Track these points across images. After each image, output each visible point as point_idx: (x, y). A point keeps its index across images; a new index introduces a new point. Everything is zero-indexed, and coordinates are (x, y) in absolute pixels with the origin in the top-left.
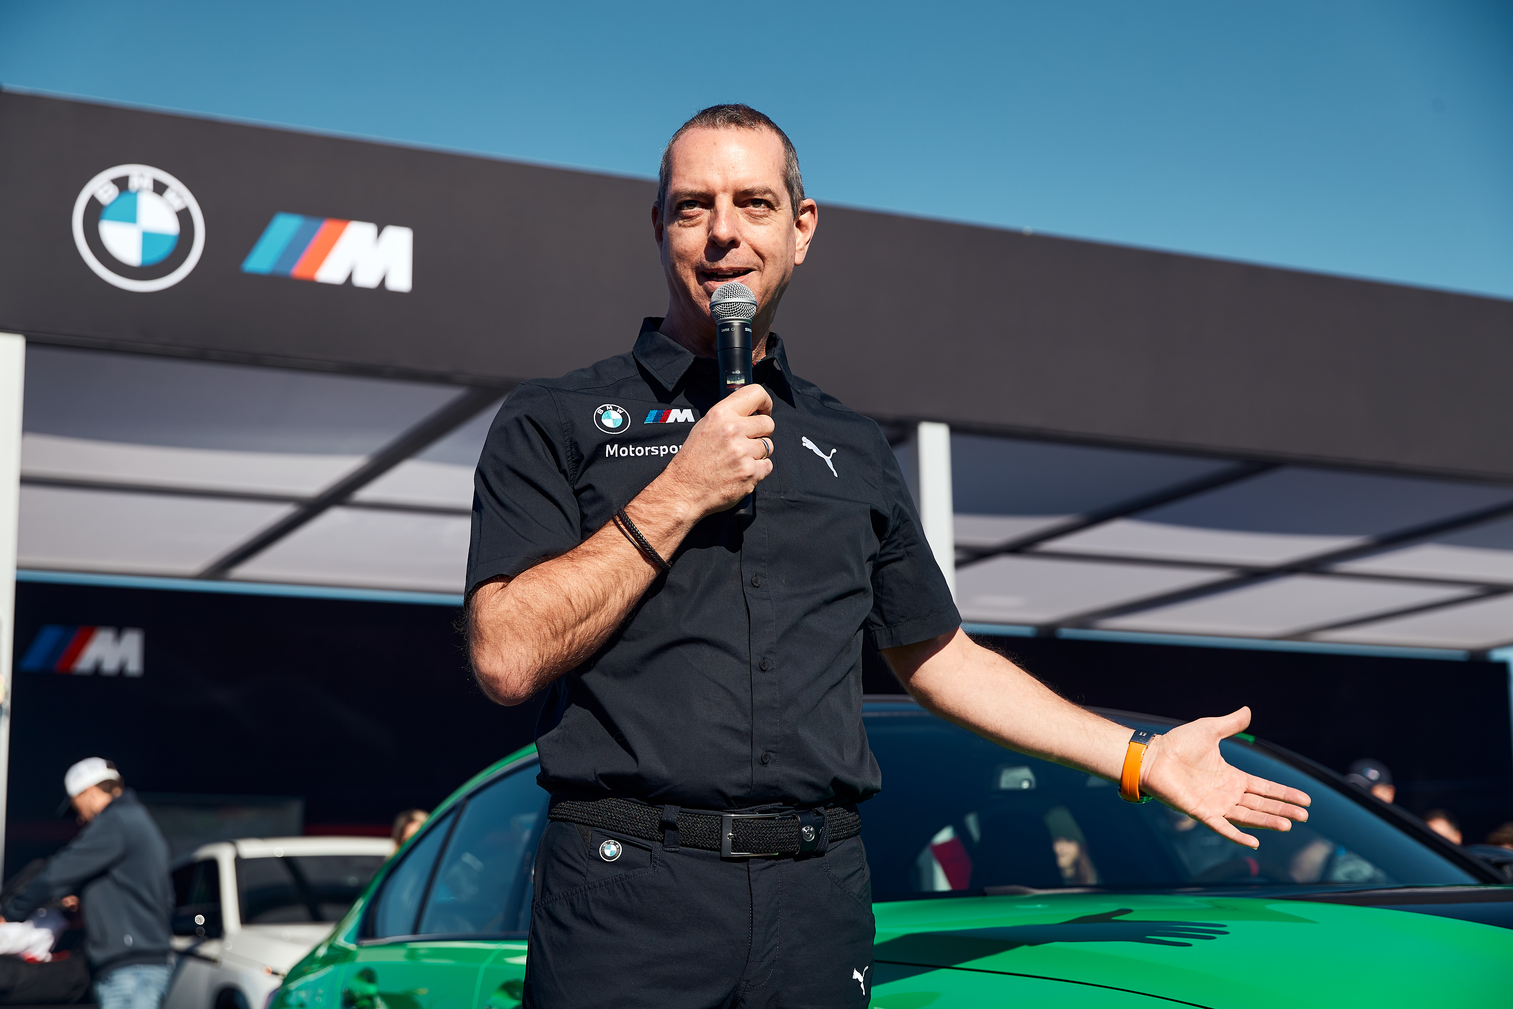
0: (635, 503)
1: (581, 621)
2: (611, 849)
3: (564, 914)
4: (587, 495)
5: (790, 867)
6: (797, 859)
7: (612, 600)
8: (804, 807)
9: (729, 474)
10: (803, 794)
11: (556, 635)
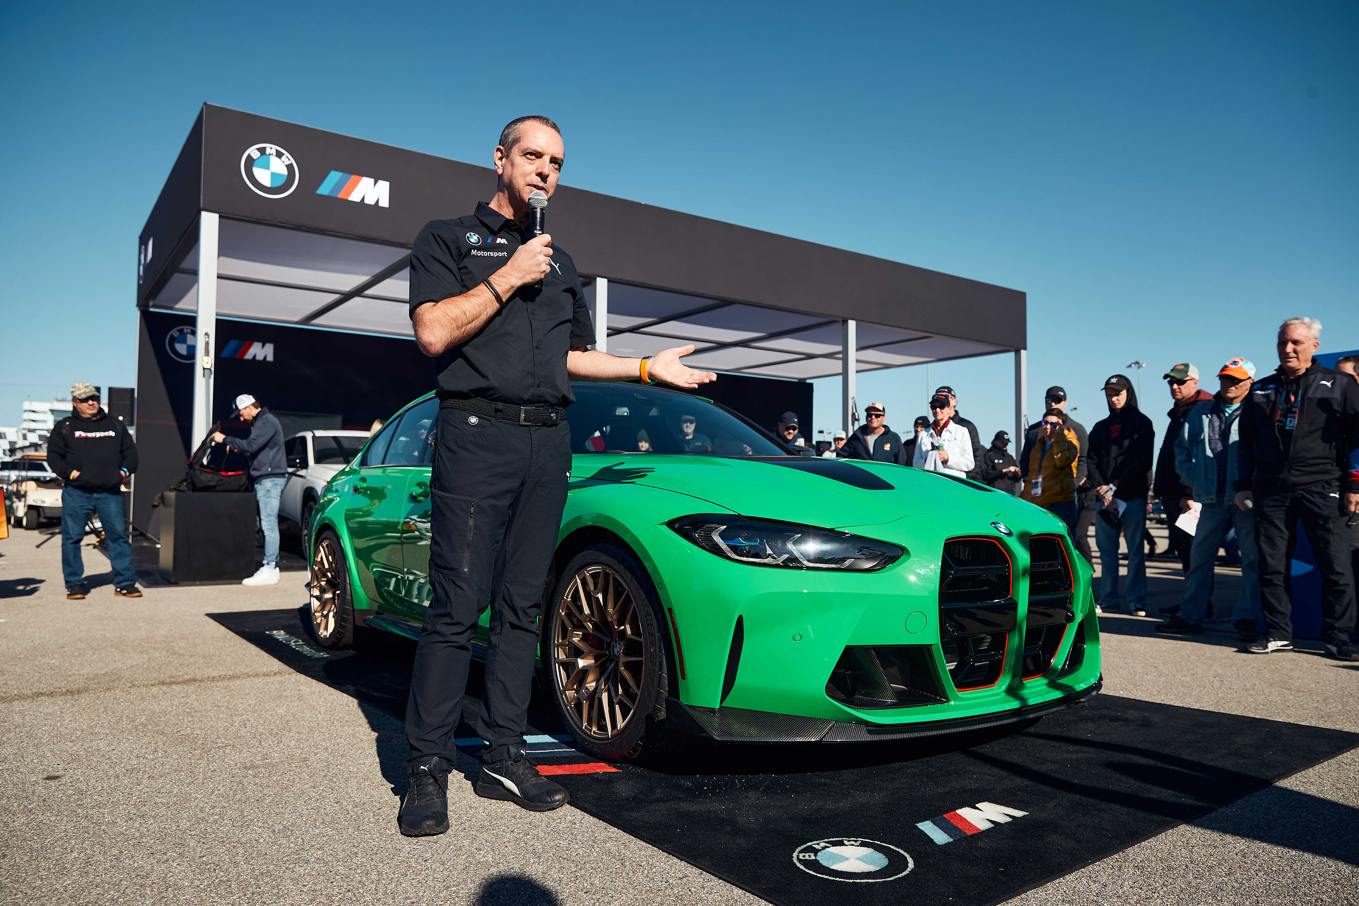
0: (493, 276)
1: (469, 323)
2: (473, 420)
3: (454, 447)
4: (464, 271)
5: (545, 429)
6: (549, 426)
7: (482, 316)
8: (552, 405)
9: (537, 269)
10: (553, 401)
11: (458, 328)
